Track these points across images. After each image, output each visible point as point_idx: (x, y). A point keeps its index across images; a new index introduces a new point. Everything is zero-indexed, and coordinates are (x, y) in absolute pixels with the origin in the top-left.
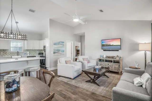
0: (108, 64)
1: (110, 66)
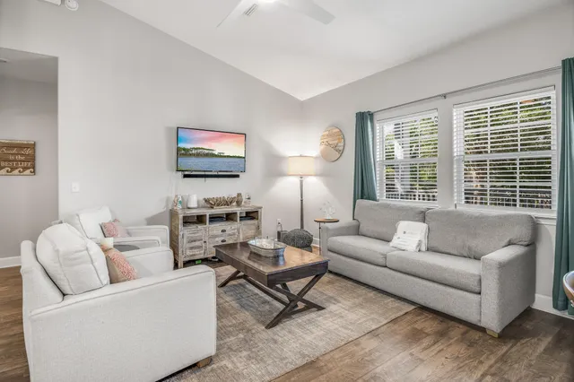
0: (223, 231)
1: (230, 235)
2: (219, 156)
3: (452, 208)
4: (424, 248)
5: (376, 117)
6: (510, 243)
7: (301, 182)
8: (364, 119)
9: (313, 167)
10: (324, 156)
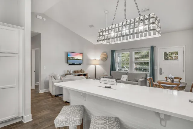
2: (77, 59)
3: (132, 72)
4: (127, 80)
5: (116, 51)
6: (143, 78)
7: (95, 67)
8: (113, 52)
9: (98, 62)
10: (102, 60)
